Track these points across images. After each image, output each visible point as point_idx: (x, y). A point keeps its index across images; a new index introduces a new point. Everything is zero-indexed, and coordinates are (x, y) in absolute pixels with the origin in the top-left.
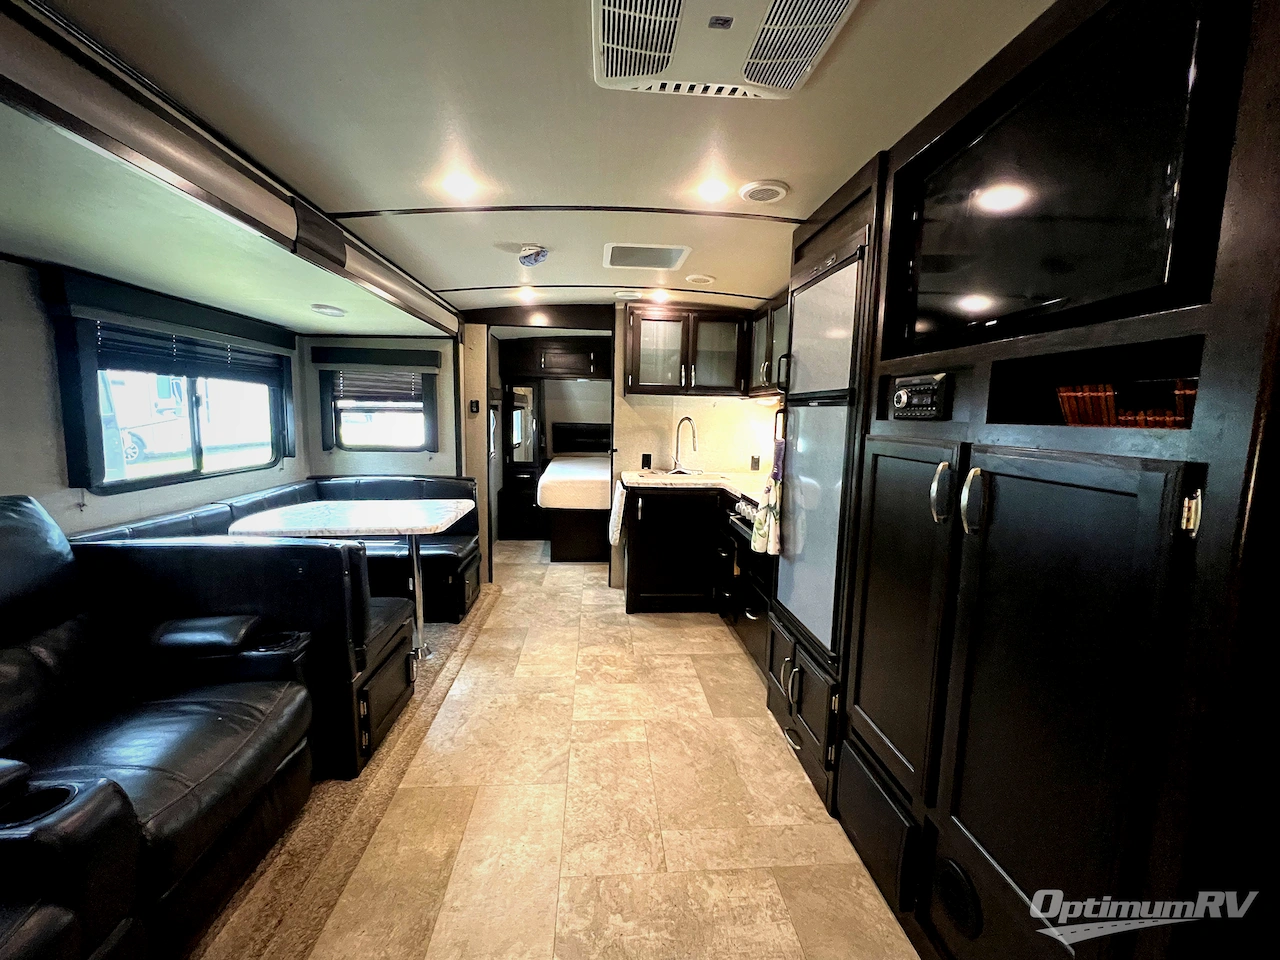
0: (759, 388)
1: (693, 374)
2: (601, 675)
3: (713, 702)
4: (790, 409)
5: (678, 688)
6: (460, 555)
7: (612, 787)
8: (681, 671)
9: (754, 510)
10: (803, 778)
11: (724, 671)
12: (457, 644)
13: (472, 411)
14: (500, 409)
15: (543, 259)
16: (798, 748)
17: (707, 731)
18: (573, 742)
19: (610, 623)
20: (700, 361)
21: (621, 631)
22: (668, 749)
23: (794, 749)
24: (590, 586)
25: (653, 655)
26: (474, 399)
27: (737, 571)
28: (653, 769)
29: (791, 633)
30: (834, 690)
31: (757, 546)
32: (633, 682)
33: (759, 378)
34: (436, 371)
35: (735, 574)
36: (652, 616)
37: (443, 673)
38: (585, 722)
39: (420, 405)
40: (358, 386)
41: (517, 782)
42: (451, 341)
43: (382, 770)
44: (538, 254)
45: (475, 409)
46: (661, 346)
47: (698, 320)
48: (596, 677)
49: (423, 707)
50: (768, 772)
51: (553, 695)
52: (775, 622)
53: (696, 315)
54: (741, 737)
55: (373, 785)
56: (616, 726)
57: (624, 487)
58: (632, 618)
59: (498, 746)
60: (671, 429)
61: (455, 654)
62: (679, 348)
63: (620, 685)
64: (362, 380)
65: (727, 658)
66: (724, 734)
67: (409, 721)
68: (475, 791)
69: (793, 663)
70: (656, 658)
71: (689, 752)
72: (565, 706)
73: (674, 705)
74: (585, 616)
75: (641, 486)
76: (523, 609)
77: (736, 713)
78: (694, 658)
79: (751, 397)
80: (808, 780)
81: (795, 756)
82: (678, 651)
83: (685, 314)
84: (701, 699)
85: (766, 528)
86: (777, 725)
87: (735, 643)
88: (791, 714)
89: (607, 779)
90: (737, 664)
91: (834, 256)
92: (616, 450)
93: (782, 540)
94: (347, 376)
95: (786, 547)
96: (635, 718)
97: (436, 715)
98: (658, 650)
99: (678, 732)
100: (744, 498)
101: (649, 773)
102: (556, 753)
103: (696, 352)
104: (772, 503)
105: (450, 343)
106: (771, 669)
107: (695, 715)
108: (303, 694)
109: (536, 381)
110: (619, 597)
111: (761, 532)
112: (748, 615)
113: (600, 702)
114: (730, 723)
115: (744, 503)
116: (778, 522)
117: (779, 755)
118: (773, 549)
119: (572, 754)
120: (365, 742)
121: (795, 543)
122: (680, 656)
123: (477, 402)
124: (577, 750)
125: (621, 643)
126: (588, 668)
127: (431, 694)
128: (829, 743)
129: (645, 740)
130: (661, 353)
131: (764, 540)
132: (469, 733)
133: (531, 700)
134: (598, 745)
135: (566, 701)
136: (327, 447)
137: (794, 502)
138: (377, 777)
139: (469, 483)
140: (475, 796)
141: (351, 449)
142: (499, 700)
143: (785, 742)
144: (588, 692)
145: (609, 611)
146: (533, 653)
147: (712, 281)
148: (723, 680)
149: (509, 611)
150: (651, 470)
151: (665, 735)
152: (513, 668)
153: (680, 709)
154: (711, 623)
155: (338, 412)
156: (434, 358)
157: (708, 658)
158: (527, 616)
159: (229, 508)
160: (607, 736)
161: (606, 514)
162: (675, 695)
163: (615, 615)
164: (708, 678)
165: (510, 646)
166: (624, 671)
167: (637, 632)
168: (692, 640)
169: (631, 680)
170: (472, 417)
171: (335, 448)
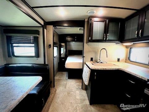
1: (107, 36)
13: (49, 47)
14: (58, 47)
24: (77, 89)
34: (38, 36)
39: (33, 45)
40: (17, 40)
46: (98, 29)
47: (109, 21)
64: (18, 38)
74: (78, 106)
83: (105, 20)
92: (84, 57)
94: (14, 37)
103: (108, 31)
105: (42, 28)
109: (66, 42)
123: (50, 45)
130: (99, 31)
136: (9, 56)
141: (17, 57)
150: (93, 61)
155: (12, 47)
156: (37, 32)
163: (87, 106)
170: (49, 49)
171: (12, 56)
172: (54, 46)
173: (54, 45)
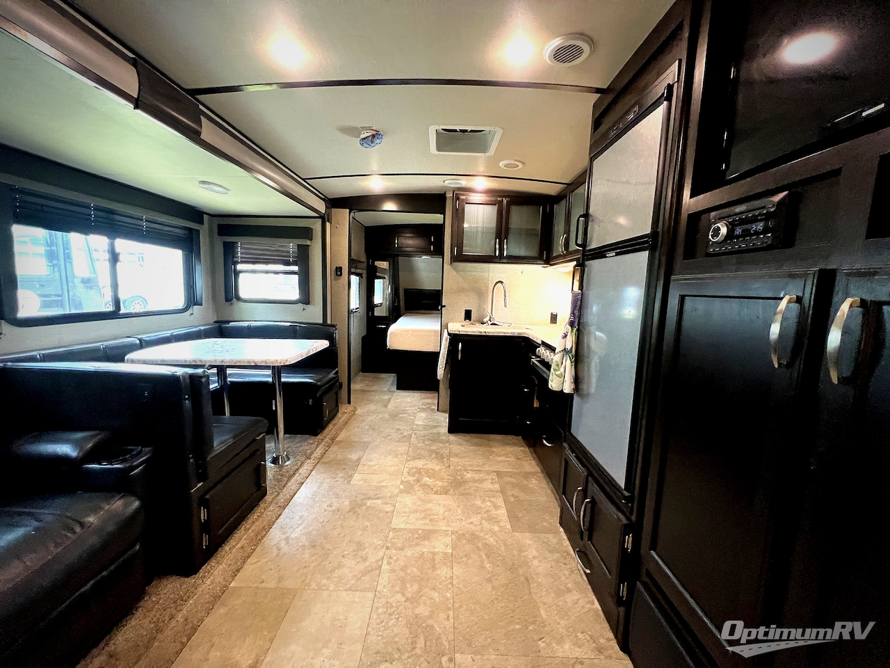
0: (558, 257)
1: (505, 246)
2: (420, 485)
3: (513, 517)
4: (587, 263)
5: (484, 501)
6: (319, 383)
7: (414, 600)
8: (487, 485)
9: (552, 354)
10: (593, 604)
11: (524, 488)
12: (312, 453)
13: (337, 275)
14: (365, 276)
15: (378, 141)
16: (588, 571)
17: (505, 545)
18: (388, 548)
19: (434, 441)
20: (511, 237)
21: (442, 448)
22: (470, 561)
23: (585, 572)
24: (423, 410)
25: (466, 470)
26: (338, 266)
27: (536, 404)
28: (455, 582)
29: (583, 465)
30: (626, 530)
31: (554, 384)
32: (446, 493)
33: (559, 248)
34: (308, 243)
35: (535, 406)
36: (468, 437)
37: (295, 477)
38: (400, 530)
39: (296, 268)
40: (251, 254)
41: (332, 587)
42: (320, 220)
43: (221, 567)
44: (373, 136)
45: (339, 273)
46: (480, 225)
47: (509, 204)
48: (416, 488)
49: (271, 508)
50: (559, 593)
51: (379, 502)
52: (568, 452)
53: (508, 199)
54: (535, 553)
55: (208, 582)
56: (427, 535)
57: (449, 334)
58: (452, 437)
59: (323, 548)
60: (487, 291)
61: (309, 461)
62: (495, 225)
63: (435, 496)
64: (255, 249)
65: (527, 475)
66: (520, 551)
67: (257, 520)
68: (293, 594)
69: (585, 493)
70: (468, 473)
71: (488, 566)
72: (387, 513)
73: (479, 517)
74: (415, 434)
75: (461, 333)
76: (370, 427)
77: (532, 529)
78: (499, 474)
79: (552, 265)
80: (597, 605)
81: (585, 579)
82: (487, 468)
83: (499, 199)
84: (502, 512)
85: (562, 369)
86: (568, 542)
87: (533, 463)
88: (582, 539)
89: (412, 589)
90: (534, 481)
91: (636, 109)
92: (445, 306)
93: (577, 380)
94: (242, 246)
95: (580, 387)
96: (444, 528)
97: (280, 515)
98: (470, 465)
99: (480, 544)
100: (544, 344)
101: (450, 586)
102: (372, 559)
103: (507, 229)
104: (569, 347)
106: (564, 493)
107: (496, 528)
108: (137, 504)
109: (393, 256)
110: (444, 419)
111: (558, 373)
112: (544, 442)
113: (416, 511)
114: (527, 539)
115: (543, 348)
116: (573, 364)
117: (570, 575)
118: (568, 388)
119: (385, 562)
120: (205, 544)
121: (589, 383)
122: (488, 473)
123: (341, 268)
124: (390, 558)
125: (440, 457)
126: (411, 479)
127: (281, 495)
128: (621, 581)
129: (451, 551)
130: (480, 229)
131: (560, 379)
132: (303, 534)
133: (360, 506)
134: (409, 553)
135: (388, 508)
136: (228, 299)
137: (589, 346)
138: (214, 573)
139: (331, 328)
140: (293, 599)
141: (245, 301)
142: (334, 504)
143: (576, 562)
144: (408, 500)
145: (435, 431)
146: (370, 463)
147: (521, 165)
148: (522, 496)
149: (358, 427)
150: (472, 322)
151: (468, 547)
152: (351, 476)
153: (484, 521)
154: (514, 444)
155: (237, 273)
156: (307, 233)
157: (511, 475)
158: (371, 432)
159: (138, 342)
160: (417, 545)
161: (435, 355)
162: (480, 508)
163: (439, 434)
164: (510, 493)
165: (354, 456)
166: (440, 483)
167: (456, 449)
168: (499, 459)
169: (445, 492)
170: (335, 279)
171: (234, 299)
172: (350, 273)
173: (353, 270)
